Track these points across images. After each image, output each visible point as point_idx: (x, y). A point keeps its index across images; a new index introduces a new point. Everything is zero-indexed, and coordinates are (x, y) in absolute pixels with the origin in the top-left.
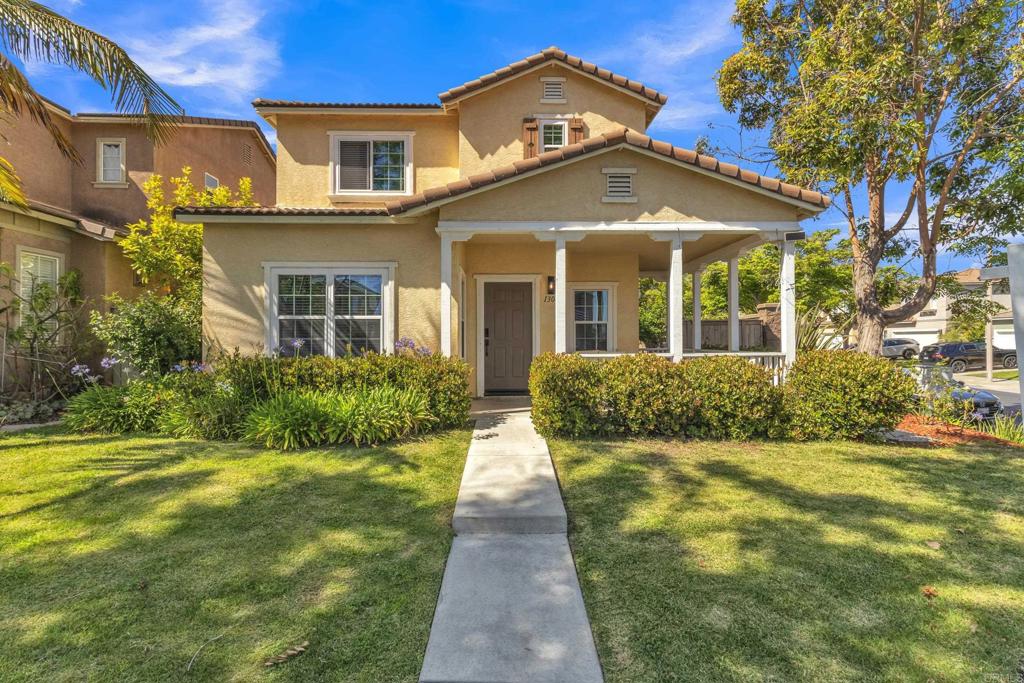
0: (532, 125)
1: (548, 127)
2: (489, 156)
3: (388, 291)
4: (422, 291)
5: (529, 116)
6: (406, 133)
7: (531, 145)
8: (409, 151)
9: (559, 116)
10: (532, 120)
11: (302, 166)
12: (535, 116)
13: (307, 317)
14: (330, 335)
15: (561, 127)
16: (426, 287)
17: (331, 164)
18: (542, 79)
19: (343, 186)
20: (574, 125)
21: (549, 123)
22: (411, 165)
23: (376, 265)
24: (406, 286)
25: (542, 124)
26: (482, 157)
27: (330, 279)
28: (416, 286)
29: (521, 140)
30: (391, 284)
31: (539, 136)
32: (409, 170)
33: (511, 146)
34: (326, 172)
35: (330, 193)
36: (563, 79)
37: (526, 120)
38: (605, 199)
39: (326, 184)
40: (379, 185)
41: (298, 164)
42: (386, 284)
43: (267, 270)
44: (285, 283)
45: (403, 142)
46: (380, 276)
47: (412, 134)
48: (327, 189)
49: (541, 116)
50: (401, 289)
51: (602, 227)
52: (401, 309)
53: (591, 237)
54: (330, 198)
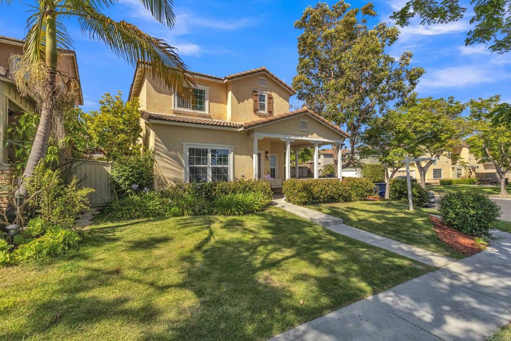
0: (256, 94)
1: (261, 95)
2: (241, 103)
3: (231, 156)
4: (242, 156)
5: (255, 90)
6: (206, 87)
7: (256, 101)
8: (207, 95)
9: (264, 92)
10: (256, 92)
11: (159, 94)
12: (257, 90)
13: (200, 166)
14: (210, 173)
15: (264, 96)
16: (244, 155)
17: (173, 95)
18: (259, 77)
19: (178, 106)
20: (269, 96)
21: (261, 94)
22: (208, 101)
23: (227, 146)
24: (237, 155)
25: (259, 93)
26: (239, 103)
27: (209, 151)
28: (241, 155)
29: (252, 99)
30: (232, 153)
31: (258, 98)
32: (207, 103)
33: (249, 100)
34: (171, 99)
35: (173, 108)
36: (265, 79)
37: (254, 92)
38: (301, 129)
39: (171, 104)
40: (194, 108)
41: (157, 93)
42: (230, 153)
43: (184, 146)
44: (192, 151)
45: (204, 91)
46: (228, 150)
47: (208, 88)
48: (171, 106)
49: (258, 91)
50: (235, 155)
51: (300, 138)
52: (235, 163)
53: (296, 140)
54: (172, 110)
